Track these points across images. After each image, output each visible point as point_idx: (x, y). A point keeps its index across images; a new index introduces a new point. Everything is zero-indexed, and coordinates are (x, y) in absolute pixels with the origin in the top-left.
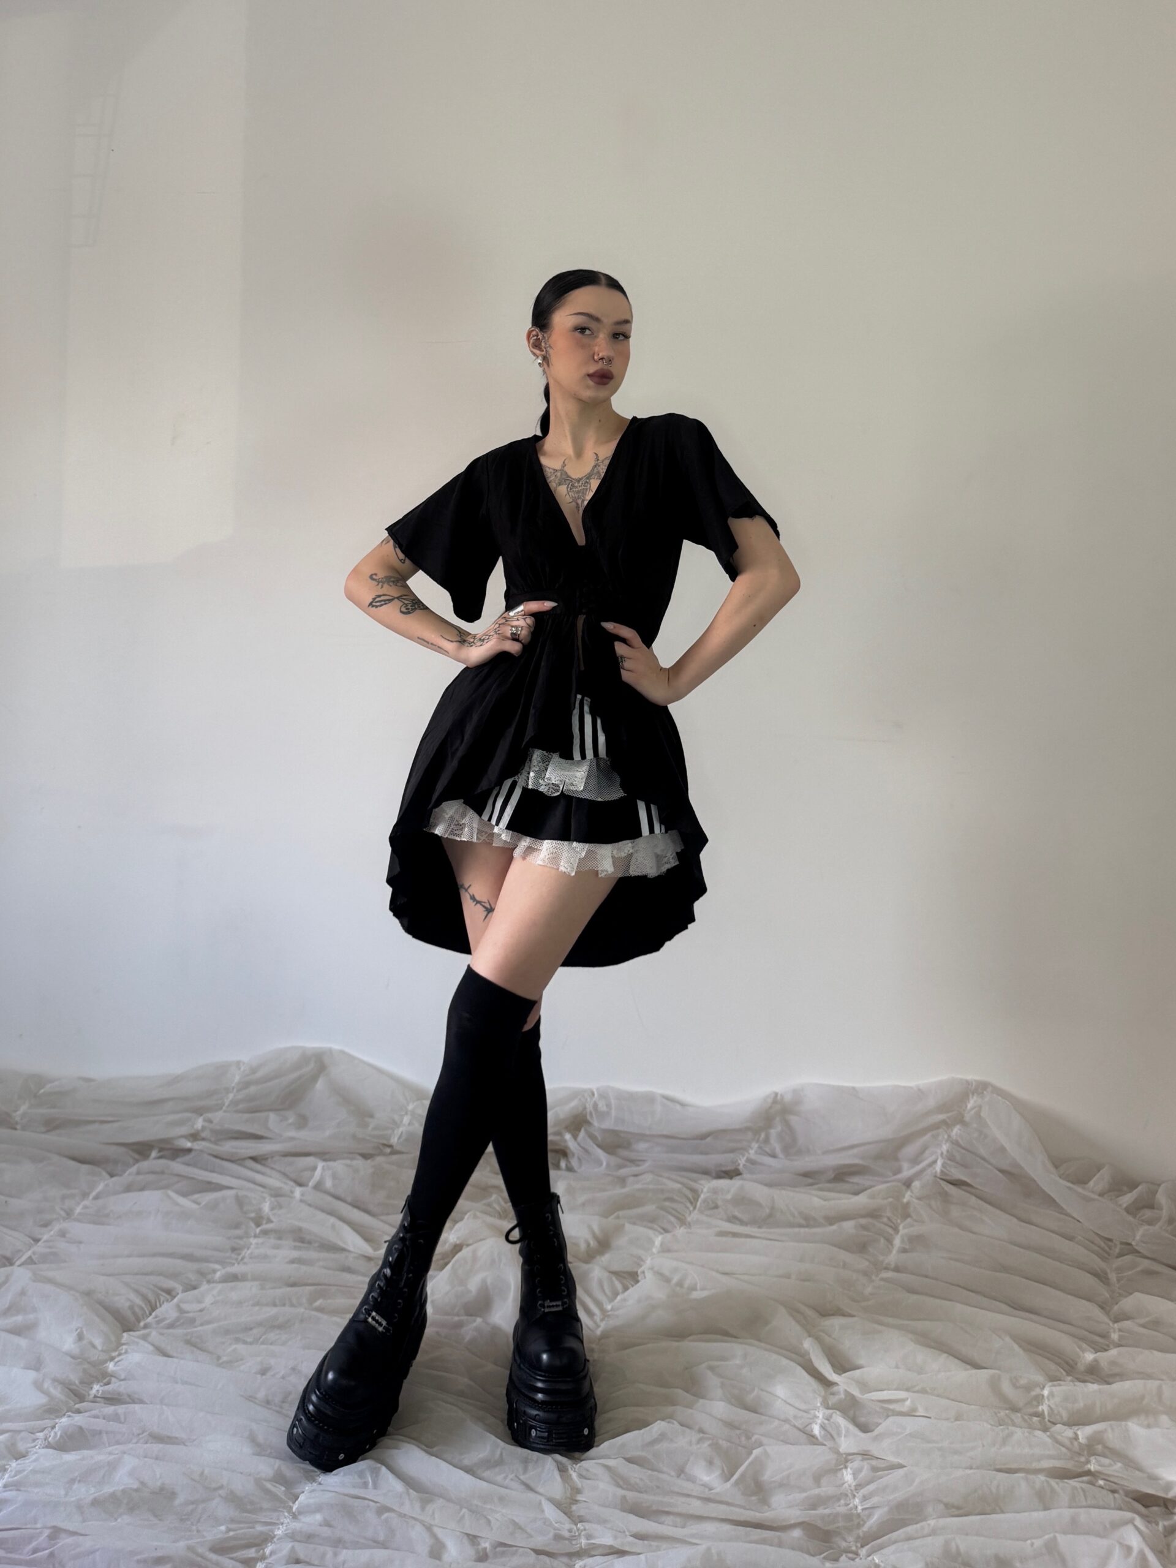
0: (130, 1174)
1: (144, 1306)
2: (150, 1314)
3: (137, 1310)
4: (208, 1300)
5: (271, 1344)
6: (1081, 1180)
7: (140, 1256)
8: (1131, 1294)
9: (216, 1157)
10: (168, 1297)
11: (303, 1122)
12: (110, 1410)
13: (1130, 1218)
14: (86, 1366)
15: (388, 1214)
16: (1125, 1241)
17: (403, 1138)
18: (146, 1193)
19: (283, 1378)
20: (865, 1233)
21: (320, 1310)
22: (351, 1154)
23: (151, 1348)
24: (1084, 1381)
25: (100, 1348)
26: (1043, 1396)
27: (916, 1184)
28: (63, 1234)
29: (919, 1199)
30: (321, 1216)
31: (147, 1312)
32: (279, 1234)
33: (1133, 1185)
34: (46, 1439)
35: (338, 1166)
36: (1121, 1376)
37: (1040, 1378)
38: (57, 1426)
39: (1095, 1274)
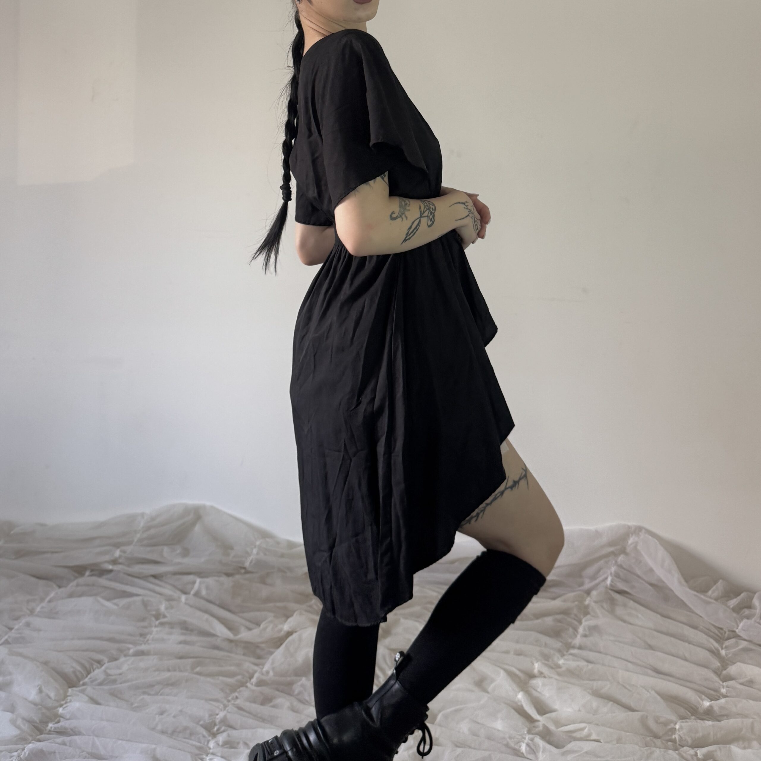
0: (72, 586)
1: (82, 671)
2: (87, 676)
3: (78, 673)
4: (125, 667)
5: (167, 695)
6: (703, 590)
7: (79, 639)
8: (734, 663)
9: (129, 575)
10: (99, 665)
11: (186, 553)
12: (60, 739)
13: (735, 615)
14: (44, 711)
15: (243, 612)
16: (731, 629)
17: (254, 562)
18: (83, 599)
19: (174, 717)
20: (560, 624)
21: (199, 674)
22: (219, 573)
23: (87, 698)
24: (703, 719)
25: (53, 698)
26: (675, 729)
27: (594, 593)
28: (28, 625)
29: (596, 602)
30: (199, 613)
31: (85, 675)
32: (172, 625)
33: (737, 594)
34: (19, 756)
35: (210, 581)
36: (727, 716)
37: (674, 718)
38: (26, 748)
39: (711, 651)
